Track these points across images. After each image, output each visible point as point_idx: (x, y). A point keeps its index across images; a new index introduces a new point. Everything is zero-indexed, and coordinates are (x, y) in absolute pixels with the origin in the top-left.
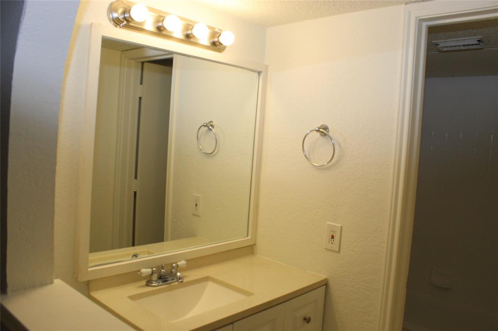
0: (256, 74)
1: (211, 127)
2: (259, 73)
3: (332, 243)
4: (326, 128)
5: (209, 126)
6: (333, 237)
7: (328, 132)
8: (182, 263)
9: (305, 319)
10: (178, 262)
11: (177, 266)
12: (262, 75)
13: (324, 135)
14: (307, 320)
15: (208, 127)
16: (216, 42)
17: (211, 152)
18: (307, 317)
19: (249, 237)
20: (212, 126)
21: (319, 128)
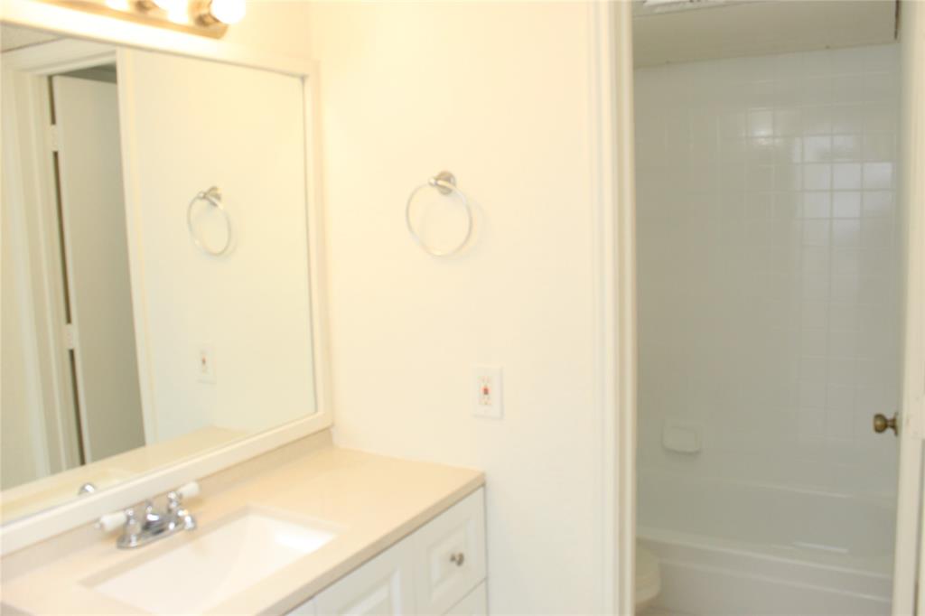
0: (297, 82)
1: (214, 200)
2: (303, 78)
3: (486, 404)
4: (448, 177)
5: (211, 196)
6: (486, 391)
7: (454, 184)
8: (190, 489)
9: (453, 559)
10: (180, 487)
11: (180, 496)
12: (308, 83)
13: (446, 191)
14: (459, 560)
15: (208, 200)
16: (205, 16)
17: (220, 250)
18: (457, 554)
19: (320, 413)
20: (218, 197)
21: (437, 179)
